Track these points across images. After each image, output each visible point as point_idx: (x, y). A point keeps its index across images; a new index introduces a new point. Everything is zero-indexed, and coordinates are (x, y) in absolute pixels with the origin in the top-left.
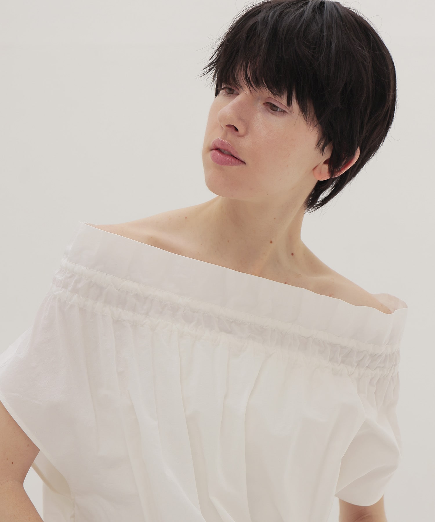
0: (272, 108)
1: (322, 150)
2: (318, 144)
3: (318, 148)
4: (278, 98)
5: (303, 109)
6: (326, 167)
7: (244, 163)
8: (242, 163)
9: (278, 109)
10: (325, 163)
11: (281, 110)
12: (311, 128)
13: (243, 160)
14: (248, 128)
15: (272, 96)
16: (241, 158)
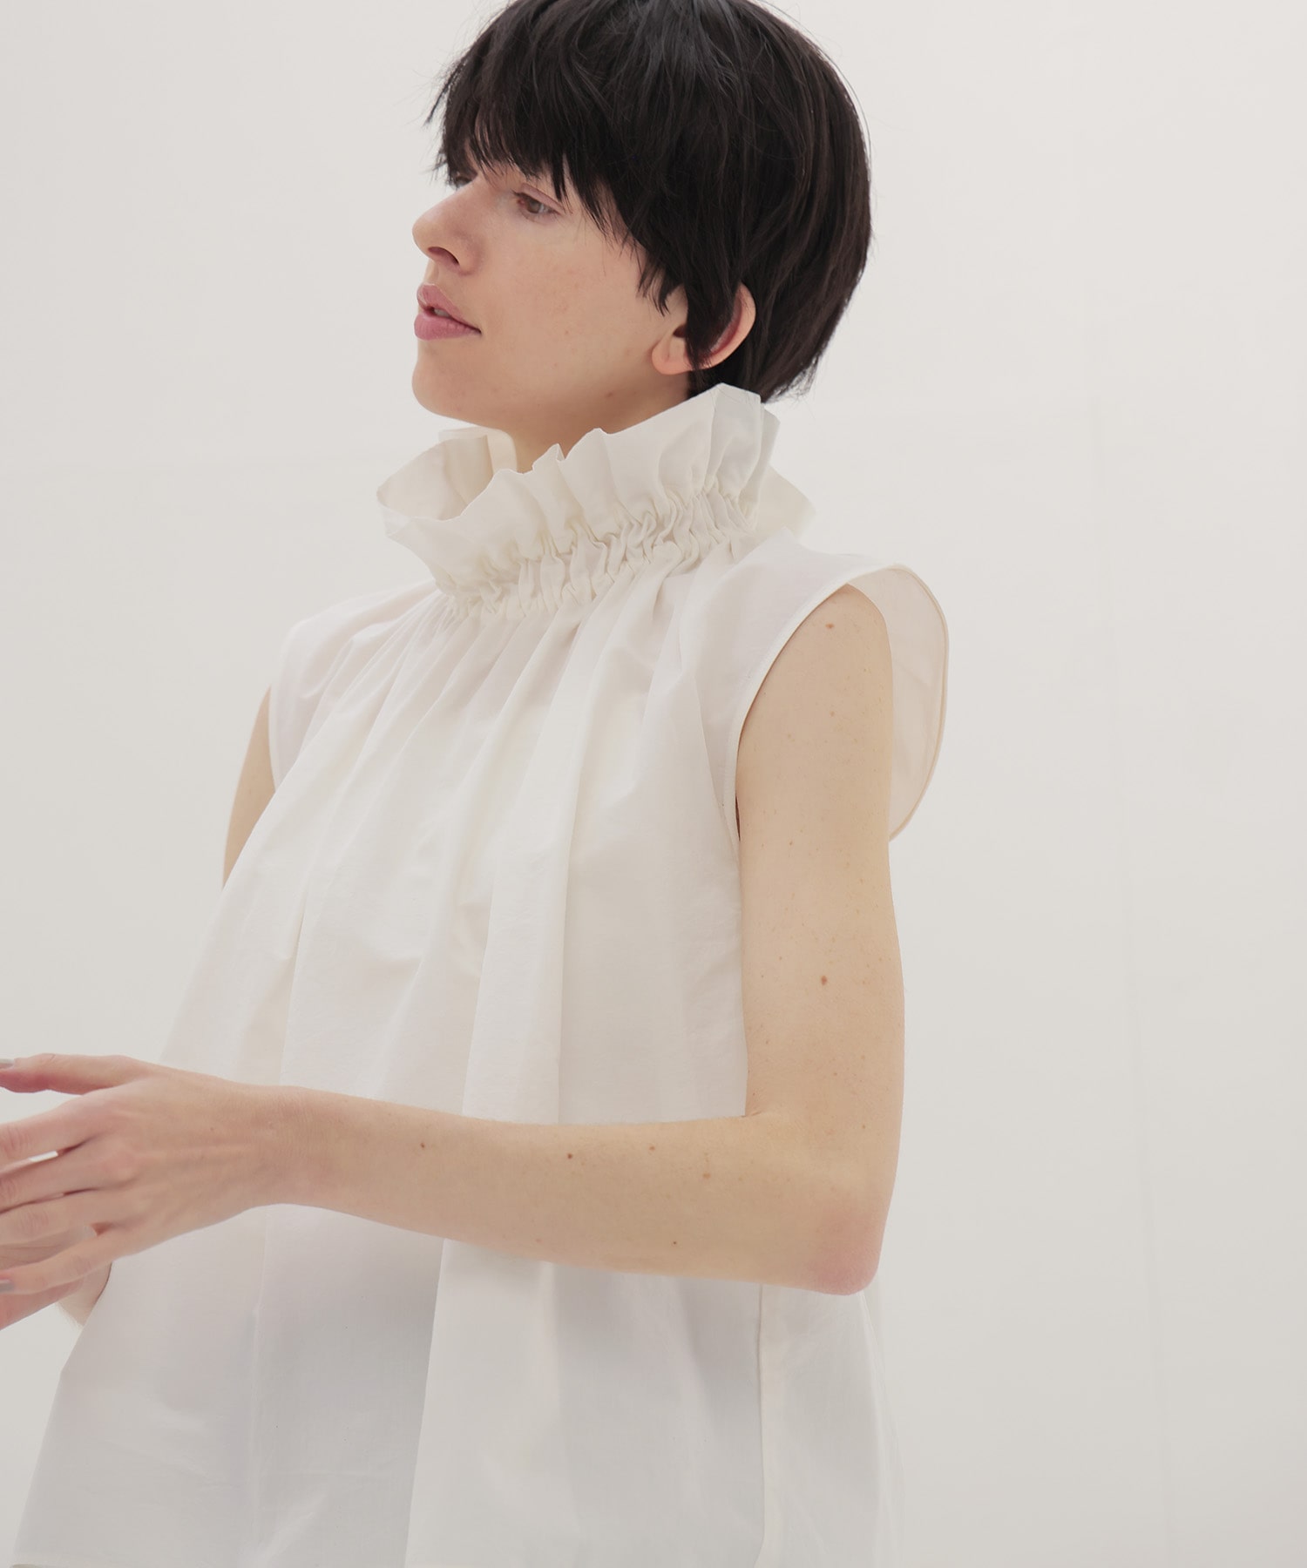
0: (529, 205)
1: (661, 303)
2: (643, 282)
3: (644, 295)
4: (533, 182)
5: (591, 204)
6: (680, 344)
7: (478, 331)
8: (473, 331)
9: (539, 209)
10: (677, 333)
11: (547, 210)
12: (617, 247)
13: (475, 326)
14: (479, 253)
15: (523, 179)
16: (468, 320)
